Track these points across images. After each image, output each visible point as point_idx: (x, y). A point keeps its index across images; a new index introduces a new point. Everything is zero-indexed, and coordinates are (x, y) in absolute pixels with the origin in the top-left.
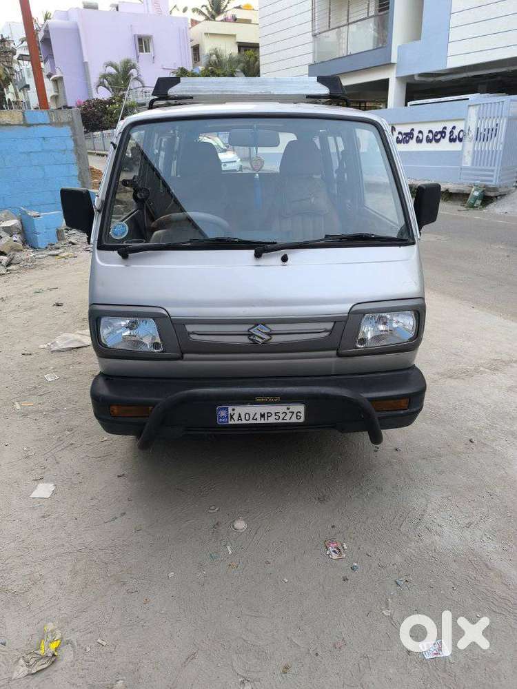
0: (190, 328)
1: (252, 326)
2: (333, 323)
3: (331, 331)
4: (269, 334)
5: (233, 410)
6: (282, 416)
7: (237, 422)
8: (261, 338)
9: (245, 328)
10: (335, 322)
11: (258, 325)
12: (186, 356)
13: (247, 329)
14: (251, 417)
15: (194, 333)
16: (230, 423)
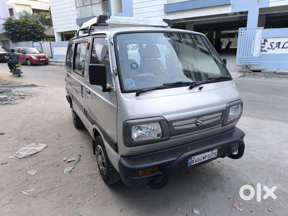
0: (174, 124)
1: (197, 118)
2: (222, 113)
3: (221, 116)
4: (203, 121)
5: (194, 158)
6: (210, 156)
7: (195, 164)
8: (201, 123)
9: (194, 120)
10: (223, 112)
11: (199, 117)
12: (171, 137)
13: (195, 120)
14: (200, 160)
15: (176, 126)
16: (192, 164)
